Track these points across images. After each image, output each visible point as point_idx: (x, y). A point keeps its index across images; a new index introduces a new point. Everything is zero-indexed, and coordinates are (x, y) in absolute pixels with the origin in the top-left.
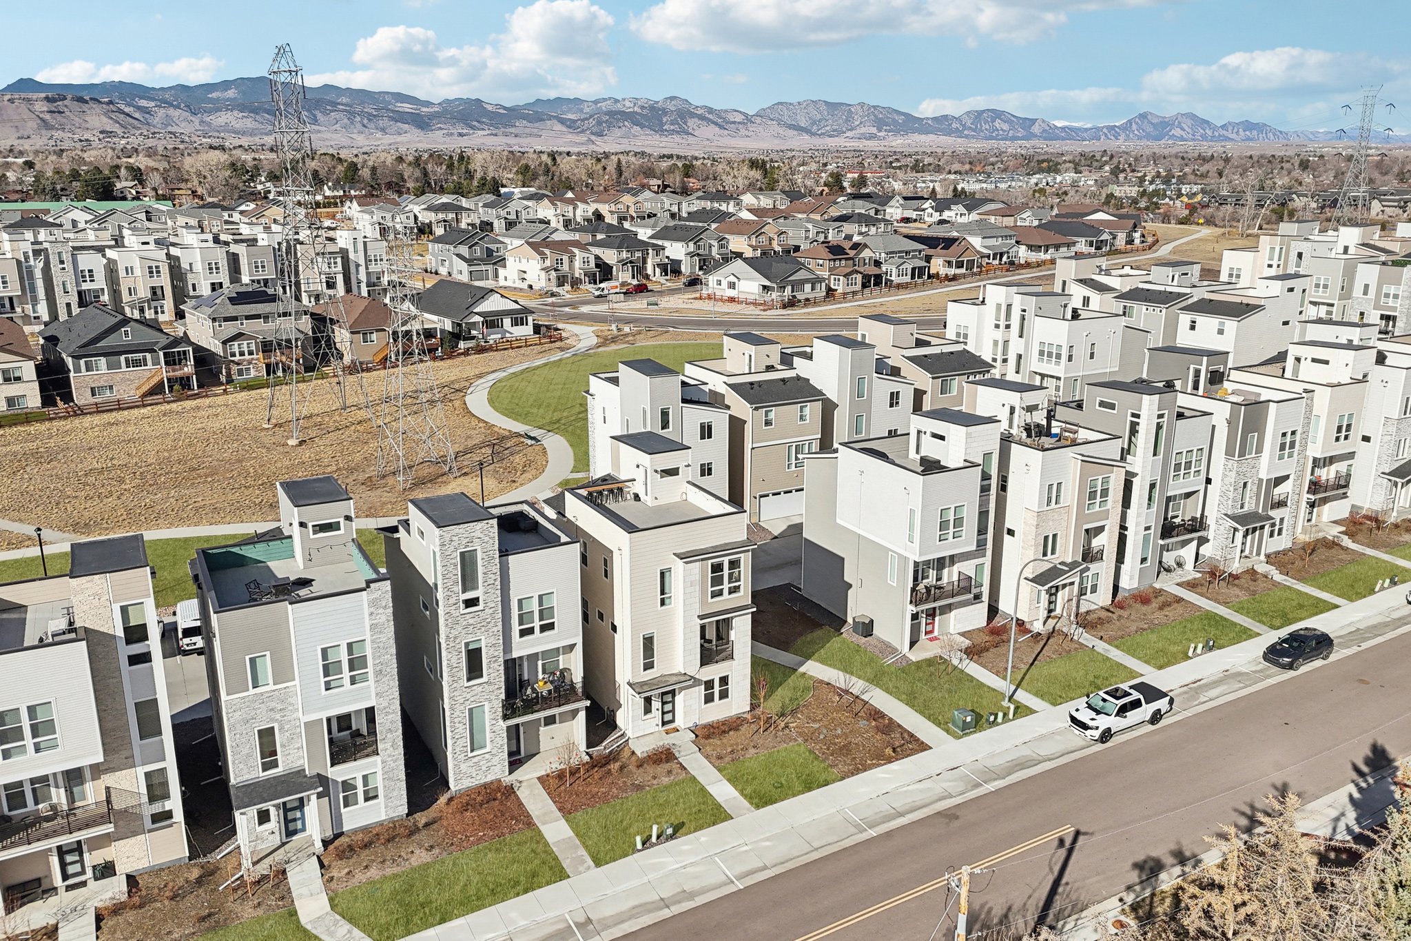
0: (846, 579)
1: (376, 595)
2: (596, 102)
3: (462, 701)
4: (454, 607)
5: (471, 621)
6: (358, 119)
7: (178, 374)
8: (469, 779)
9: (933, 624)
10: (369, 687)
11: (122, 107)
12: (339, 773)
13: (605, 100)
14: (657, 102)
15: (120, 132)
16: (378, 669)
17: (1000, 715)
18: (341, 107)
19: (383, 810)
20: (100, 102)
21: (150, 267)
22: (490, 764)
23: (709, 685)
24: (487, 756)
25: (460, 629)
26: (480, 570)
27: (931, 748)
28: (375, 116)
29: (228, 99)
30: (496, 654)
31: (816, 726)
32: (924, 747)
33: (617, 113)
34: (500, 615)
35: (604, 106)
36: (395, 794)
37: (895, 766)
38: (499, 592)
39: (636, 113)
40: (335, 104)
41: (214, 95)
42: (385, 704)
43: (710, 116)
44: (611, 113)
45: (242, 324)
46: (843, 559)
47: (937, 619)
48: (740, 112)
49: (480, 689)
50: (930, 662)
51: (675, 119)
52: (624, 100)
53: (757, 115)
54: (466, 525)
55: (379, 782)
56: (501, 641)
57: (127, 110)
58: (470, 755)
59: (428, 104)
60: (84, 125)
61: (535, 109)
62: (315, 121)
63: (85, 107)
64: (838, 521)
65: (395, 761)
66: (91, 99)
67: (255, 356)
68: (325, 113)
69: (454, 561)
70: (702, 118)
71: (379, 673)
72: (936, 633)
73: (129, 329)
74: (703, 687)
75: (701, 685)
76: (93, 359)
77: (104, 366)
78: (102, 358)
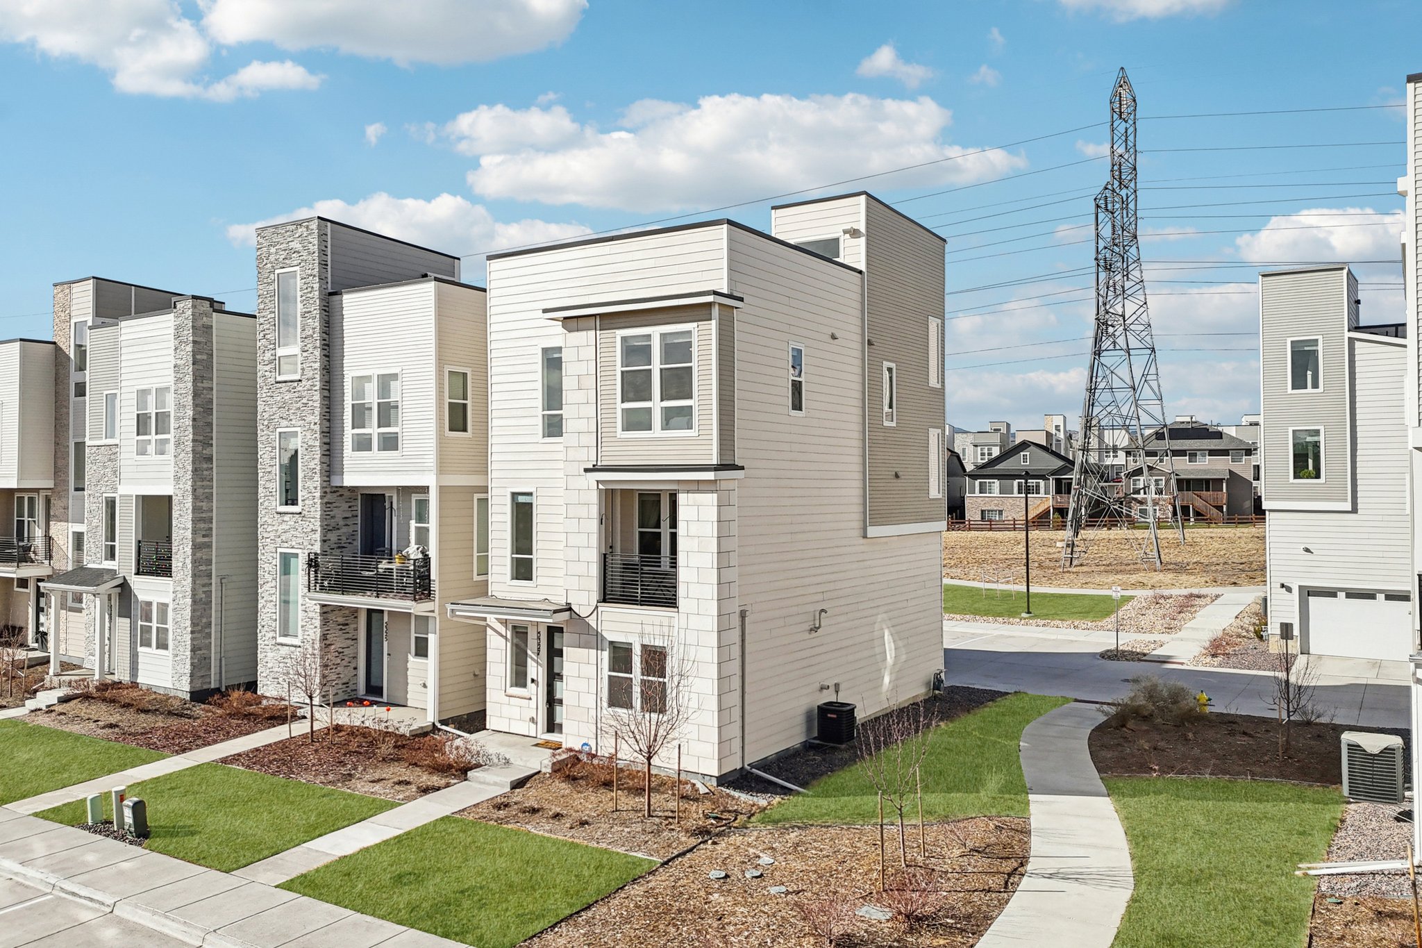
1: (179, 321)
3: (273, 535)
4: (269, 368)
5: (287, 396)
8: (275, 684)
10: (169, 462)
12: (144, 589)
16: (177, 437)
19: (170, 672)
23: (620, 656)
24: (297, 653)
25: (275, 408)
26: (299, 308)
30: (313, 464)
34: (319, 396)
38: (318, 353)
42: (180, 496)
49: (293, 522)
55: (169, 620)
56: (320, 441)
58: (278, 639)
67: (1164, 496)
69: (270, 288)
71: (177, 444)
73: (1028, 453)
74: (606, 655)
75: (602, 650)
76: (987, 481)
77: (997, 490)
78: (996, 481)
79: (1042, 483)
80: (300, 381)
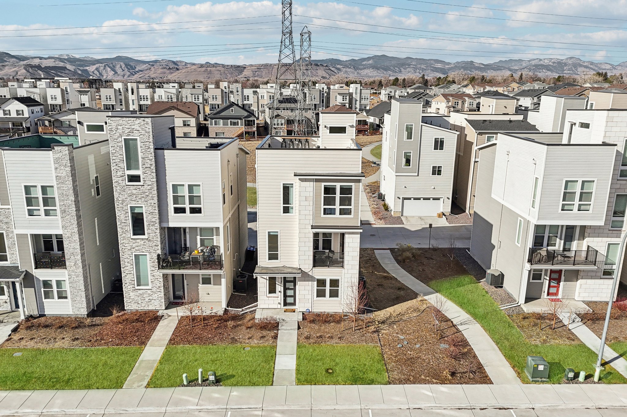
0: (493, 242)
1: (58, 156)
2: (529, 61)
3: (129, 248)
4: (121, 179)
5: (134, 192)
6: (418, 71)
7: (250, 130)
8: (136, 304)
9: (558, 287)
10: (57, 220)
11: (331, 68)
12: (42, 274)
13: (534, 59)
14: (562, 60)
15: (328, 77)
16: (63, 209)
17: (582, 375)
18: (411, 66)
19: (71, 308)
20: (323, 66)
21: (270, 96)
22: (151, 298)
23: (321, 283)
24: (149, 292)
25: (126, 196)
26: (140, 155)
27: (491, 383)
28: (425, 69)
29: (369, 64)
30: (154, 220)
31: (402, 337)
32: (485, 379)
33: (539, 65)
34: (156, 192)
35: (533, 63)
36: (78, 298)
37: (444, 388)
38: (154, 175)
39: (550, 65)
40: (409, 65)
41: (364, 63)
42: (68, 234)
43: (592, 66)
44: (536, 66)
45: (281, 112)
46: (492, 225)
47: (562, 284)
48: (609, 64)
49: (142, 242)
50: (540, 317)
51: (571, 68)
52: (544, 59)
53: (619, 65)
54: (128, 119)
55: (67, 287)
56: (157, 211)
57: (333, 69)
58: (137, 288)
59: (449, 64)
60: (316, 75)
61: (498, 65)
62: (401, 72)
63: (318, 68)
64: (493, 196)
65: (77, 276)
66: (320, 64)
67: (283, 126)
68: (405, 69)
69: (119, 144)
70: (586, 67)
71: (63, 212)
72: (560, 296)
73: (233, 109)
74: (316, 283)
75: (314, 281)
76: (218, 120)
77: (222, 124)
78: (221, 120)
79: (239, 121)
80: (143, 185)
